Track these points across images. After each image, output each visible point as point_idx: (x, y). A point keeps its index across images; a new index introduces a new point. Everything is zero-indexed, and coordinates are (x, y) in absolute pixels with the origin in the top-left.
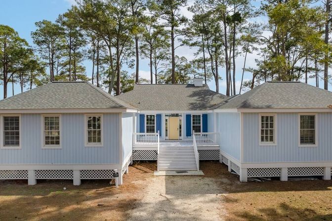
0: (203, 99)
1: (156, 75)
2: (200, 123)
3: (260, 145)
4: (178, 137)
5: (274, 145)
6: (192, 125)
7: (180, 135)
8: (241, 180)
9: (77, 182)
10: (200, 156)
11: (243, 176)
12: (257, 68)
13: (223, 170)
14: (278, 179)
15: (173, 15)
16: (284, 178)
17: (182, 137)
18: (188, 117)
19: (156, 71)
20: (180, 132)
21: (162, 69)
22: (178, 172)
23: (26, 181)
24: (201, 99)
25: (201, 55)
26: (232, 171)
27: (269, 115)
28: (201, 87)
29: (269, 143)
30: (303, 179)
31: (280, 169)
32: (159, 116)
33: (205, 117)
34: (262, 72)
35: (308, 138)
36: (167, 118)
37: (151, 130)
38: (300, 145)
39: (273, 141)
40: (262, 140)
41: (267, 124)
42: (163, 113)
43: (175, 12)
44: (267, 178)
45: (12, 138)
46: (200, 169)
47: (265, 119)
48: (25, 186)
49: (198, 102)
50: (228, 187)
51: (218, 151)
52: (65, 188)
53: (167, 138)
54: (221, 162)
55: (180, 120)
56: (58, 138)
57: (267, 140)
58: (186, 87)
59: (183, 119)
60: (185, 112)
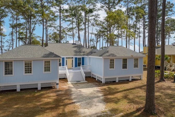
2: (81, 61)
3: (109, 70)
4: (72, 68)
5: (114, 69)
6: (77, 62)
8: (103, 83)
9: (39, 88)
10: (86, 75)
11: (103, 81)
12: (96, 33)
13: (94, 80)
14: (115, 81)
15: (60, 7)
16: (117, 81)
17: (73, 67)
18: (76, 58)
21: (51, 32)
22: (77, 82)
23: (16, 90)
25: (71, 26)
26: (98, 80)
27: (112, 59)
29: (112, 69)
30: (123, 81)
31: (116, 78)
32: (63, 59)
33: (83, 58)
34: (98, 34)
35: (125, 66)
36: (67, 59)
37: (59, 65)
38: (122, 69)
40: (110, 68)
41: (112, 62)
42: (65, 57)
43: (62, 6)
44: (111, 81)
45: (8, 71)
46: (86, 80)
47: (111, 60)
48: (16, 92)
50: (99, 85)
51: (91, 72)
52: (36, 91)
54: (92, 77)
55: (72, 60)
56: (31, 70)
57: (112, 68)
58: (72, 45)
59: (74, 60)
60: (74, 57)
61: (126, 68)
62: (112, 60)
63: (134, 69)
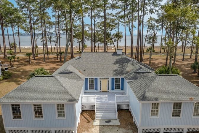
0: (122, 66)
1: (95, 25)
2: (119, 83)
3: (150, 117)
4: (107, 90)
5: (158, 117)
6: (115, 84)
7: (108, 89)
17: (109, 90)
18: (113, 79)
19: (95, 22)
20: (108, 87)
24: (120, 66)
28: (121, 55)
29: (155, 117)
32: (96, 79)
33: (123, 79)
35: (177, 113)
36: (101, 80)
37: (91, 87)
38: (172, 118)
39: (157, 115)
40: (152, 115)
41: (155, 107)
42: (98, 77)
49: (119, 69)
51: (129, 104)
53: (101, 91)
55: (108, 81)
56: (42, 114)
57: (154, 115)
58: (113, 55)
59: (110, 80)
60: (111, 77)
61: (179, 115)
62: (155, 104)
63: (193, 117)
